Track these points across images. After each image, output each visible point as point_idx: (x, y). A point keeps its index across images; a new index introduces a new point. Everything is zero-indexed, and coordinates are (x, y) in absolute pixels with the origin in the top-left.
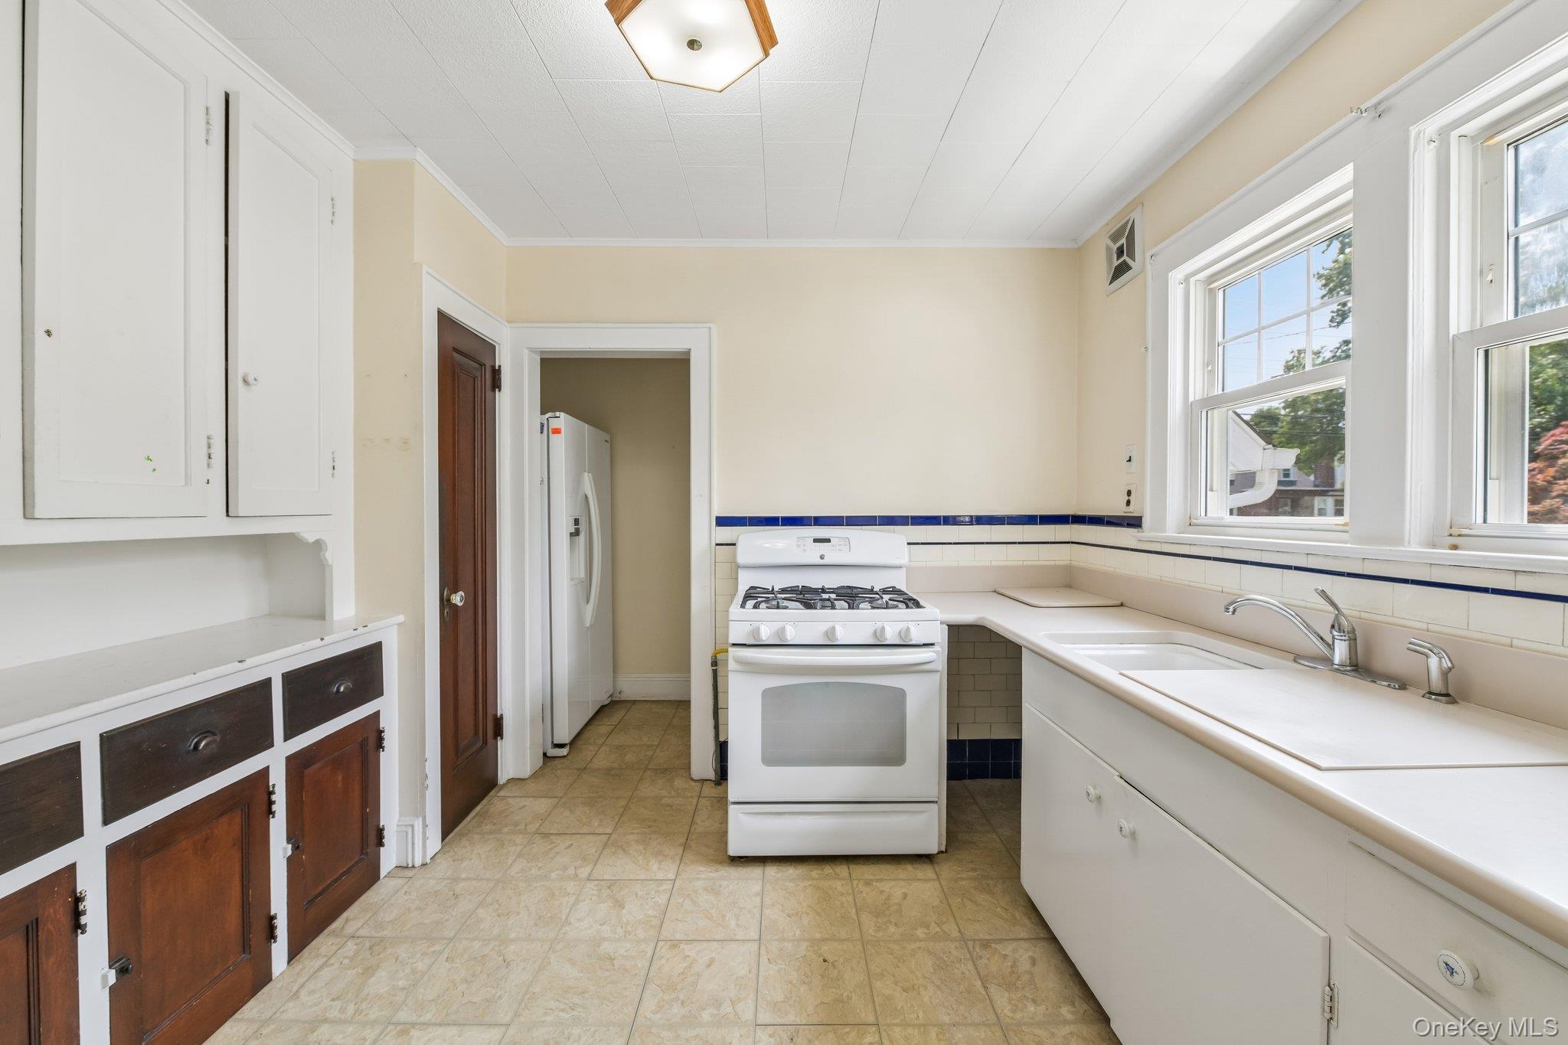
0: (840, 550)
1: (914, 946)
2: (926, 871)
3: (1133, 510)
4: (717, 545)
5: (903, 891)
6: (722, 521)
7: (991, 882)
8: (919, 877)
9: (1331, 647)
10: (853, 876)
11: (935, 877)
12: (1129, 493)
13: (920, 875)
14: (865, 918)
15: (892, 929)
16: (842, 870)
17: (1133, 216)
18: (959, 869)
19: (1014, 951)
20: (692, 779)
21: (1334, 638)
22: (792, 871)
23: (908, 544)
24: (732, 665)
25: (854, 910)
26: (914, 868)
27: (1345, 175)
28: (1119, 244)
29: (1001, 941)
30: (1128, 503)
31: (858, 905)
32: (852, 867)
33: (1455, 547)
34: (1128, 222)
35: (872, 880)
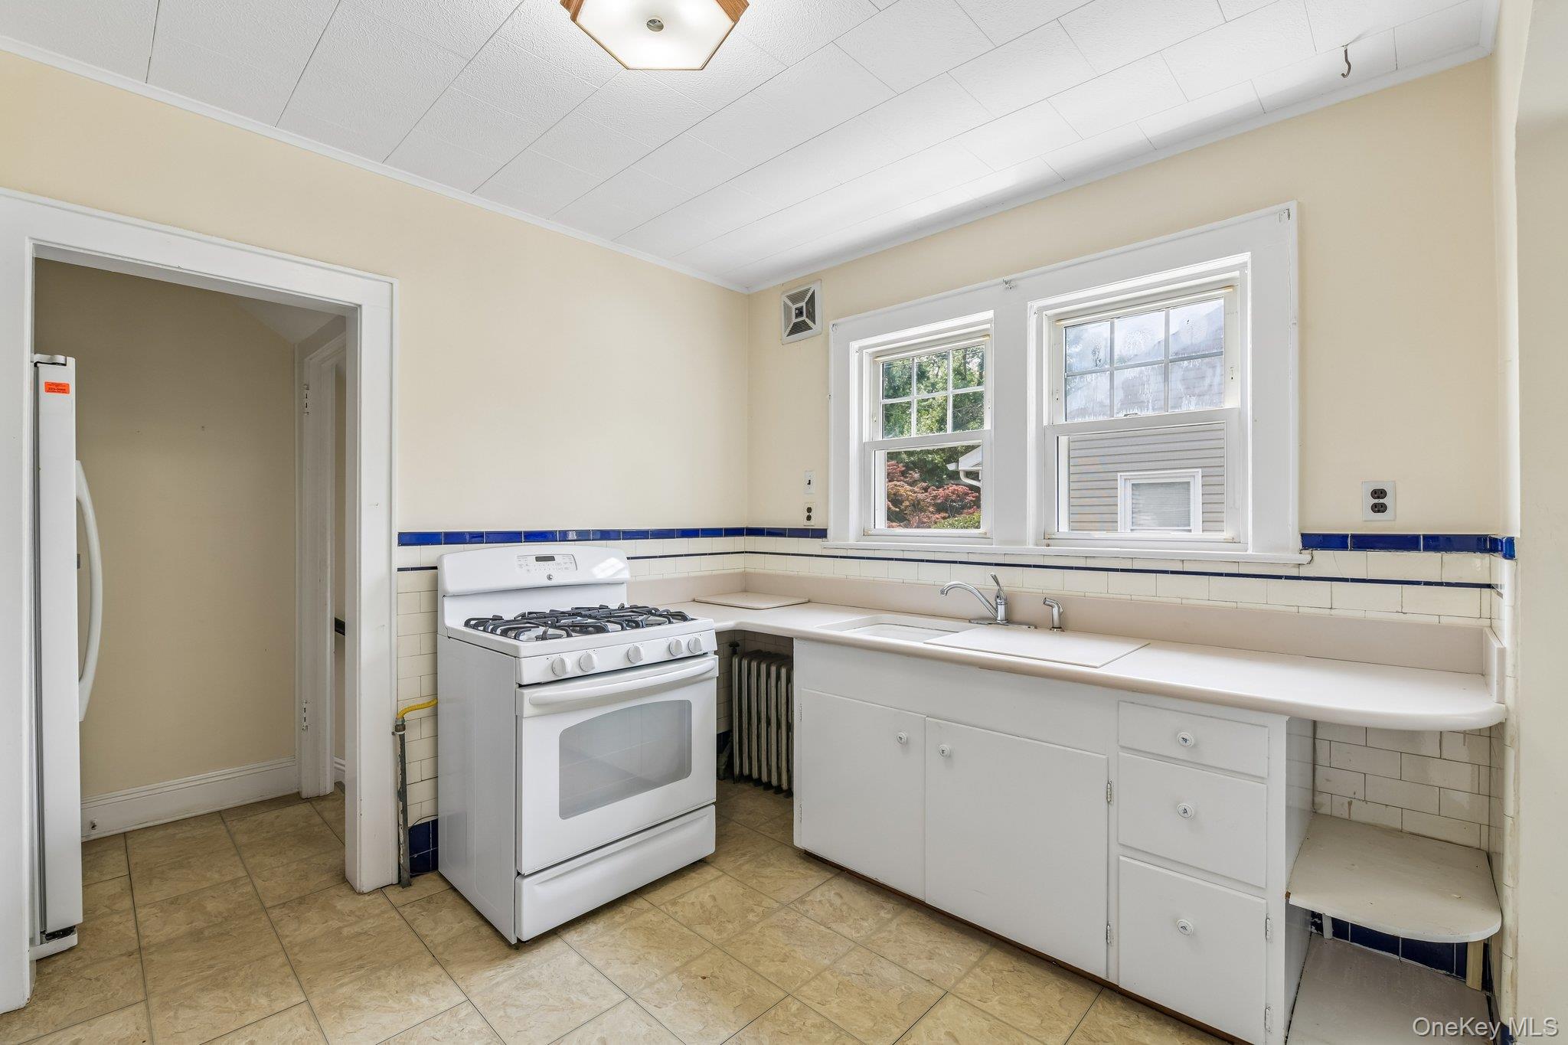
0: (566, 568)
1: (758, 928)
2: (709, 873)
3: (815, 524)
4: (399, 570)
5: (708, 894)
6: (409, 539)
7: (763, 858)
8: (709, 879)
9: (996, 610)
10: (657, 904)
11: (721, 873)
12: (809, 510)
13: (709, 877)
14: (699, 929)
15: (730, 926)
16: (640, 903)
17: (815, 287)
18: (733, 859)
19: (822, 895)
20: (363, 894)
21: (997, 603)
22: (592, 928)
23: (628, 558)
24: (528, 710)
25: (685, 929)
26: (698, 874)
27: (989, 314)
28: (799, 305)
29: (808, 894)
30: (809, 518)
31: (684, 923)
32: (647, 897)
33: (1048, 546)
34: (808, 290)
35: (675, 899)
